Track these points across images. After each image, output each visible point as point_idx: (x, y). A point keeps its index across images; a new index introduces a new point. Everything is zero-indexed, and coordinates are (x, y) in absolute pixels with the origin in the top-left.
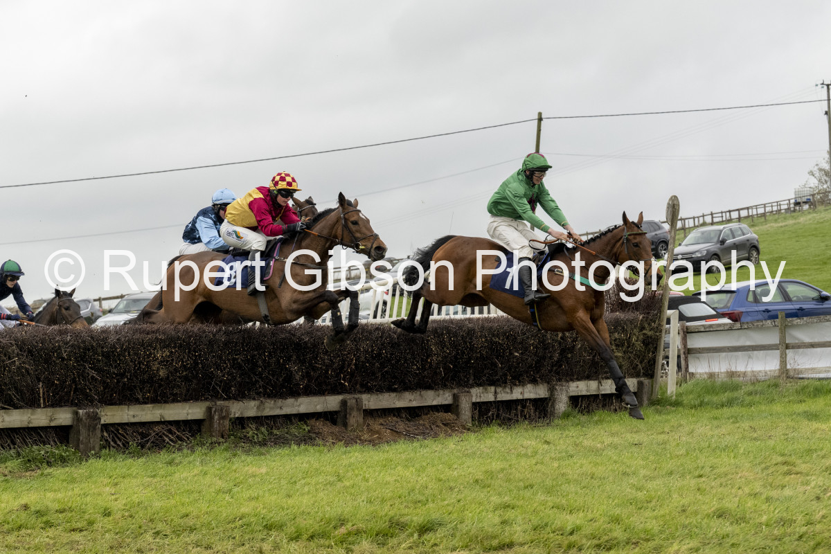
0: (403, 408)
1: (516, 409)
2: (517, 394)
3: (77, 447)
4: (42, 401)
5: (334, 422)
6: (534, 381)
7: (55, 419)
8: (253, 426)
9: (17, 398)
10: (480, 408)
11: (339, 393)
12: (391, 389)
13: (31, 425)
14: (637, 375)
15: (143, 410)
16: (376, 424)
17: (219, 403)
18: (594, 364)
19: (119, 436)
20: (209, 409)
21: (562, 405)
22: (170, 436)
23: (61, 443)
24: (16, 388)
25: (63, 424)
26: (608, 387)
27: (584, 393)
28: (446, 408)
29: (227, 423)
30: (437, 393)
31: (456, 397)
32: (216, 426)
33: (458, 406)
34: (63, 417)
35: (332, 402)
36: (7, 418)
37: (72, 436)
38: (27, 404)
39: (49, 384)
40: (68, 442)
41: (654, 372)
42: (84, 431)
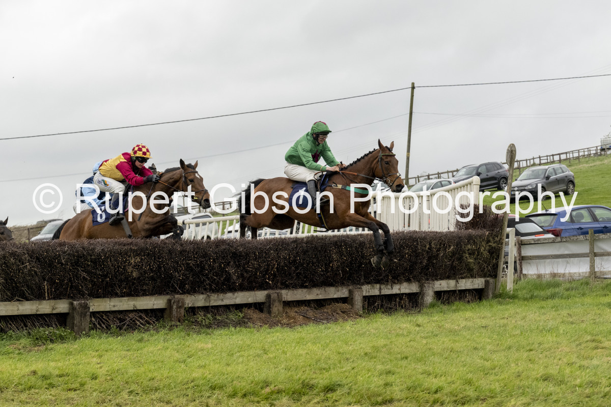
0: (312, 300)
1: (395, 301)
2: (396, 289)
3: (72, 329)
4: (46, 295)
5: (261, 311)
6: (408, 280)
7: (56, 308)
8: (202, 313)
9: (29, 294)
10: (369, 300)
11: (265, 289)
12: (303, 286)
13: (38, 313)
14: (485, 276)
15: (121, 302)
16: (292, 312)
17: (177, 296)
18: (453, 268)
19: (104, 321)
20: (169, 301)
21: (429, 298)
22: (141, 320)
23: (60, 326)
24: (28, 286)
25: (62, 312)
26: (463, 285)
27: (446, 289)
28: (344, 300)
29: (182, 311)
30: (337, 289)
31: (351, 292)
32: (174, 313)
33: (352, 298)
34: (62, 306)
35: (259, 296)
36: (21, 308)
37: (68, 320)
38: (35, 297)
39: (52, 282)
40: (66, 325)
41: (497, 273)
42: (78, 317)
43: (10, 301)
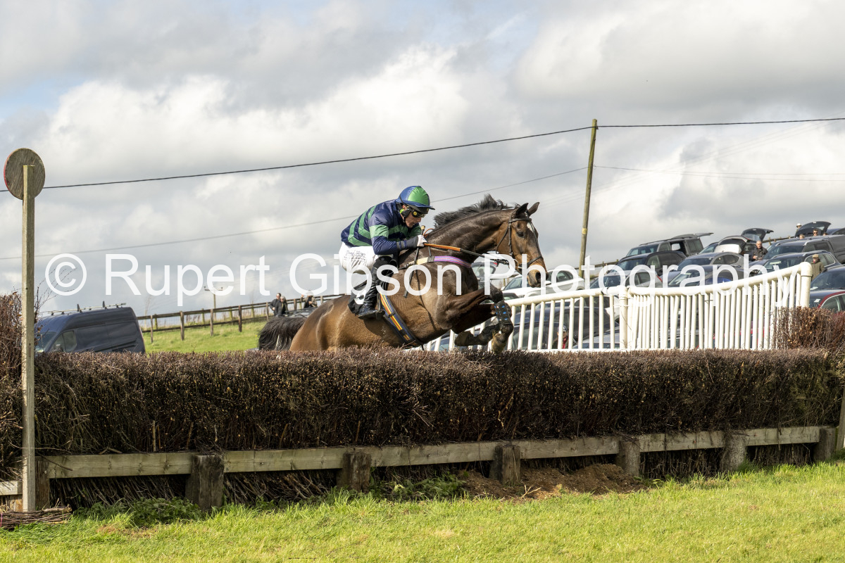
0: (562, 458)
1: (686, 461)
3: (196, 501)
5: (487, 475)
6: (706, 428)
7: (170, 466)
8: (397, 477)
9: (127, 441)
10: (647, 457)
11: (495, 440)
13: (142, 474)
14: (820, 424)
15: (272, 457)
17: (358, 449)
18: (774, 409)
19: (245, 487)
20: (347, 456)
21: (739, 457)
22: (303, 486)
23: (176, 495)
24: (126, 428)
25: (179, 473)
26: (788, 436)
27: (762, 443)
28: (610, 459)
29: (368, 473)
30: (601, 440)
31: (620, 445)
32: (355, 477)
33: (624, 456)
34: (179, 463)
35: (482, 450)
36: (114, 464)
37: (189, 488)
38: (137, 447)
39: (164, 421)
40: (184, 494)
41: (838, 419)
42: (205, 482)
43: (97, 453)
